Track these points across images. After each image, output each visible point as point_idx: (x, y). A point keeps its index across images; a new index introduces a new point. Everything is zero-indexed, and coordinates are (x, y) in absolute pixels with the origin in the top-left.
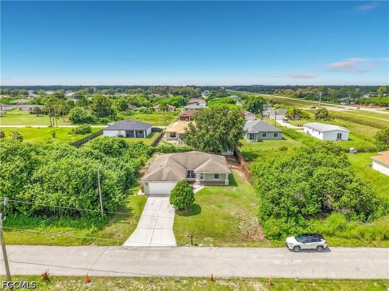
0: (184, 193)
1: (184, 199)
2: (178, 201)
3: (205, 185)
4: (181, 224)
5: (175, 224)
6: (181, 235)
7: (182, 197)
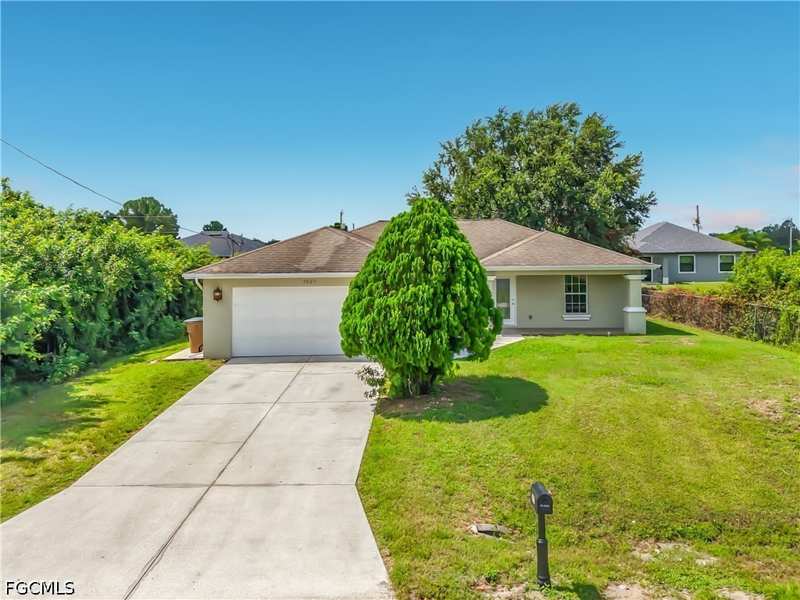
0: (436, 263)
1: (437, 301)
2: (396, 313)
3: (523, 335)
4: (421, 457)
5: (375, 458)
6: (431, 522)
7: (425, 291)
